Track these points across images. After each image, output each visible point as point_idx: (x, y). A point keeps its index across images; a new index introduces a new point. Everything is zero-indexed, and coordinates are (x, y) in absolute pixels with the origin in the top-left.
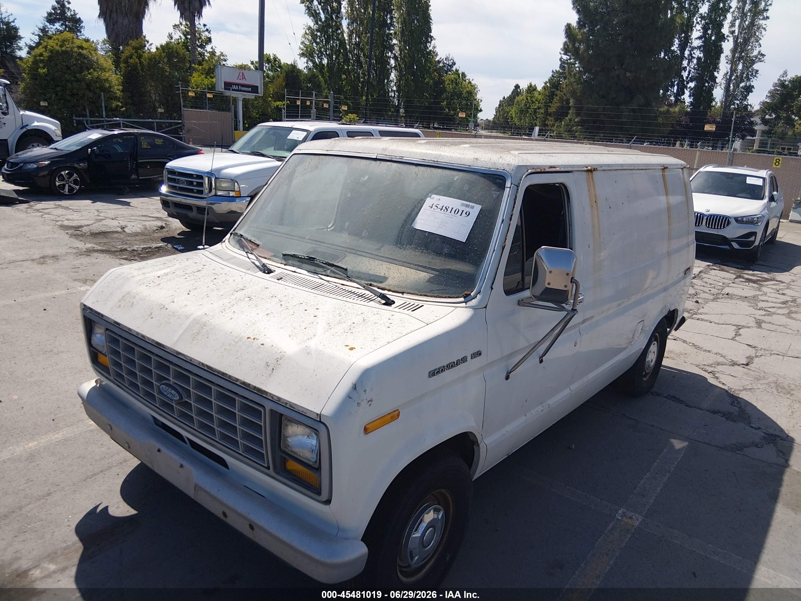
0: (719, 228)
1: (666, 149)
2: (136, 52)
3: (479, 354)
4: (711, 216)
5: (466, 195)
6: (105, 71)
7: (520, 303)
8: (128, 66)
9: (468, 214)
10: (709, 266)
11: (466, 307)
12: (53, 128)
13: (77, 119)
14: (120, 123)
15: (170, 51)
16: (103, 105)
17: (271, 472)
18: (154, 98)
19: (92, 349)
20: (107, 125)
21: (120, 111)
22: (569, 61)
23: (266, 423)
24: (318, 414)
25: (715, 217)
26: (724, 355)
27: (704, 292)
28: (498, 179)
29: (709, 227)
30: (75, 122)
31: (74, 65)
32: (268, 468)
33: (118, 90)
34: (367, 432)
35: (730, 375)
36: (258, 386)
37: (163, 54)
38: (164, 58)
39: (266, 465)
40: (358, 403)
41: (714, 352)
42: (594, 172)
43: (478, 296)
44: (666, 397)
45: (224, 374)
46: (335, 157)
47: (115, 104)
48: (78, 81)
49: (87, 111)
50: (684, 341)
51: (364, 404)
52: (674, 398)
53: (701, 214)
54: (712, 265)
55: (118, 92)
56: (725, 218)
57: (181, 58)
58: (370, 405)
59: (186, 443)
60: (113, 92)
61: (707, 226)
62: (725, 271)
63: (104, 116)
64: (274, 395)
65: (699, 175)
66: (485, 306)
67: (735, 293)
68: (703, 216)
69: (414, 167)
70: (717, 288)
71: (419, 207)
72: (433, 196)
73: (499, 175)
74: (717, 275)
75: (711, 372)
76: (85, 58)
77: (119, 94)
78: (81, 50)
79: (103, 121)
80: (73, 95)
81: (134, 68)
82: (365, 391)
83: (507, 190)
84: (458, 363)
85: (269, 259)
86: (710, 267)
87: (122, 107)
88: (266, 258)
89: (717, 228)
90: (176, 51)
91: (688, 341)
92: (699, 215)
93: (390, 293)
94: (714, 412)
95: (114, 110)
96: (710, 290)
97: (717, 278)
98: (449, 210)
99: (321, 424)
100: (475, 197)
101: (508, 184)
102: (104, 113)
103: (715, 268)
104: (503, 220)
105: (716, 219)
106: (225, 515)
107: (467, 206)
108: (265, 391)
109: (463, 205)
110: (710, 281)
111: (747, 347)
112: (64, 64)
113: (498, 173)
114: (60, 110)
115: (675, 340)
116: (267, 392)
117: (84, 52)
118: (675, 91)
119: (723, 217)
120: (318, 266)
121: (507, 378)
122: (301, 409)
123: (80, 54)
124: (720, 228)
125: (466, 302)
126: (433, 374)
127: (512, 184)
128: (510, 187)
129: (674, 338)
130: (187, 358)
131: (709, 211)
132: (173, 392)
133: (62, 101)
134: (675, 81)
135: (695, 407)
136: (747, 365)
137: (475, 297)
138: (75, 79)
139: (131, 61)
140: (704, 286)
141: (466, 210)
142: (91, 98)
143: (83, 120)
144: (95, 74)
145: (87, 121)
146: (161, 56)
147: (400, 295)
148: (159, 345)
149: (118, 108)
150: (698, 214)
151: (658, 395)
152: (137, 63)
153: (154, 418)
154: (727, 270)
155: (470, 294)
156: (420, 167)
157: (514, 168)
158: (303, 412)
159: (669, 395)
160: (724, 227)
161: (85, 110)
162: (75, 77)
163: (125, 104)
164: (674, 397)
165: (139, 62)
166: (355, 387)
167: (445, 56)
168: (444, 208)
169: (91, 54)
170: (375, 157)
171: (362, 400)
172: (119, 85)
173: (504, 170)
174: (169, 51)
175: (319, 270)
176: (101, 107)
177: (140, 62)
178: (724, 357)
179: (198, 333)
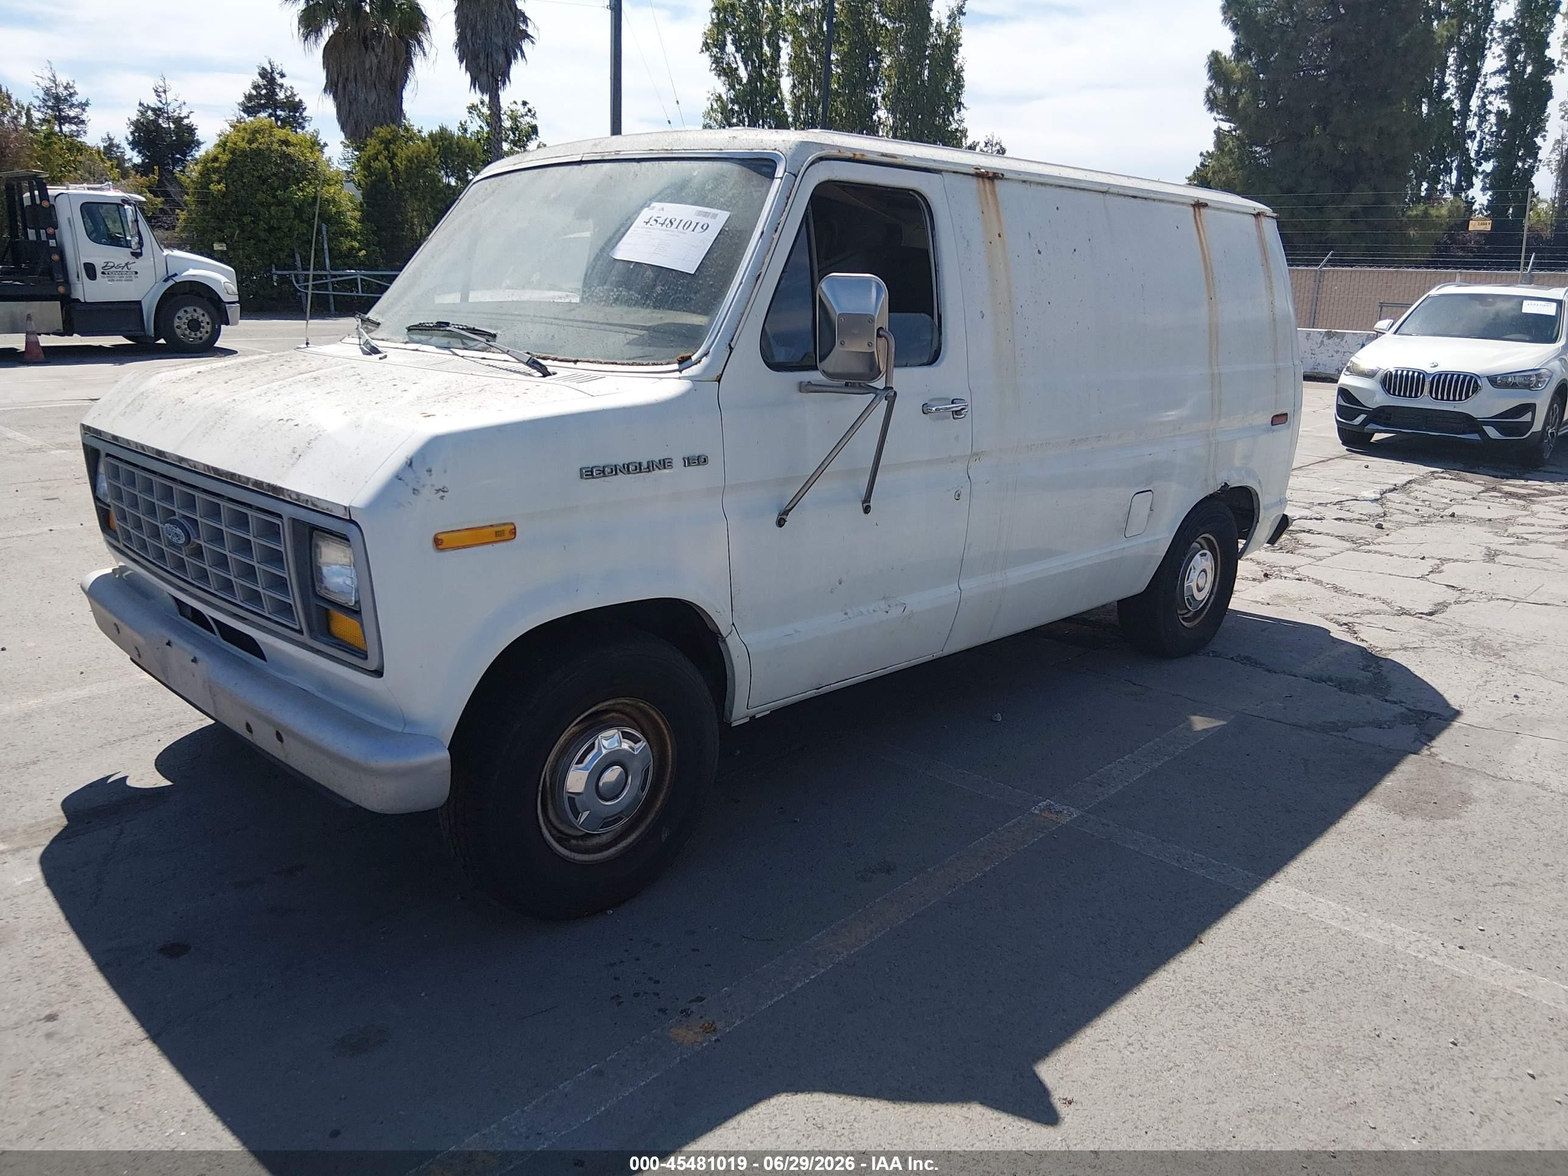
0: (1457, 398)
1: (1392, 272)
2: (387, 149)
3: (701, 460)
4: (1441, 375)
5: (707, 197)
6: (329, 185)
7: (805, 388)
8: (370, 175)
9: (705, 227)
10: (1433, 473)
11: (679, 378)
12: (223, 279)
13: (279, 272)
14: (356, 279)
15: (446, 143)
16: (326, 246)
17: (305, 638)
18: (418, 231)
19: (99, 504)
20: (333, 283)
21: (356, 257)
22: (1234, 133)
23: (286, 546)
24: (345, 507)
25: (1449, 376)
26: (1389, 601)
27: (1403, 512)
28: (764, 166)
29: (1436, 398)
30: (275, 278)
31: (274, 174)
32: (301, 632)
33: (353, 218)
34: (440, 547)
35: (1383, 628)
36: (272, 482)
37: (433, 150)
38: (434, 157)
39: (297, 627)
40: (414, 490)
41: (1369, 597)
42: (996, 182)
43: (704, 360)
44: (1232, 659)
45: (233, 475)
46: (523, 172)
47: (347, 244)
48: (280, 203)
49: (298, 257)
50: (1318, 582)
51: (427, 493)
52: (1247, 660)
53: (1419, 374)
54: (1442, 472)
55: (353, 222)
56: (1468, 378)
57: (468, 155)
58: (442, 498)
59: (212, 631)
60: (345, 223)
61: (1434, 396)
62: (1467, 481)
63: (328, 267)
64: (292, 492)
65: (1426, 303)
66: (715, 377)
67: (1469, 514)
68: (1424, 376)
69: (635, 164)
70: (1436, 507)
71: (628, 226)
72: (654, 204)
73: (766, 159)
74: (1444, 486)
75: (1346, 624)
76: (293, 161)
77: (354, 225)
78: (284, 148)
79: (326, 276)
80: (271, 230)
81: (382, 177)
82: (430, 471)
83: (777, 182)
84: (651, 467)
85: (387, 340)
86: (1436, 475)
87: (360, 250)
88: (383, 340)
89: (1454, 400)
90: (457, 143)
91: (1325, 581)
92: (1416, 374)
93: (556, 363)
94: (1320, 680)
95: (347, 257)
96: (1417, 510)
97: (1442, 492)
98: (675, 224)
99: (353, 526)
100: (722, 199)
101: (780, 172)
102: (327, 261)
103: (1447, 476)
104: (762, 233)
105: (1451, 381)
106: (249, 727)
107: (706, 215)
108: (281, 488)
109: (699, 213)
110: (1425, 496)
111: (1446, 588)
112: (255, 173)
113: (765, 157)
114: (248, 257)
115: (1300, 580)
116: (283, 489)
117: (291, 150)
118: (1454, 182)
119: (1465, 376)
120: (452, 335)
121: (781, 523)
122: (325, 506)
123: (285, 156)
124: (1460, 399)
125: (680, 371)
126: (588, 473)
127: (785, 171)
128: (781, 178)
129: (1297, 577)
130: (191, 463)
131: (1435, 366)
132: (179, 531)
133: (252, 241)
134: (1452, 162)
135: (1284, 672)
136: (1431, 614)
137: (699, 361)
138: (274, 200)
139: (375, 165)
140: (1407, 504)
141: (703, 220)
142: (304, 234)
143: (290, 275)
144: (310, 190)
145: (296, 276)
146: (429, 153)
147: (572, 365)
148: (160, 456)
149: (354, 252)
150: (1414, 372)
151: (1216, 655)
152: (385, 168)
153: (177, 600)
154: (1469, 479)
155: (690, 357)
156: (644, 163)
157: (793, 146)
158: (327, 509)
159: (1239, 655)
160: (1467, 397)
161: (294, 257)
162: (275, 197)
163: (366, 245)
164: (1248, 658)
165: (389, 165)
166: (411, 463)
167: (986, 140)
168: (668, 222)
169: (303, 155)
170: (579, 159)
171: (424, 486)
172: (354, 210)
173: (775, 149)
174: (443, 144)
175: (454, 341)
176: (323, 249)
177: (393, 165)
178: (1388, 604)
179: (212, 427)
